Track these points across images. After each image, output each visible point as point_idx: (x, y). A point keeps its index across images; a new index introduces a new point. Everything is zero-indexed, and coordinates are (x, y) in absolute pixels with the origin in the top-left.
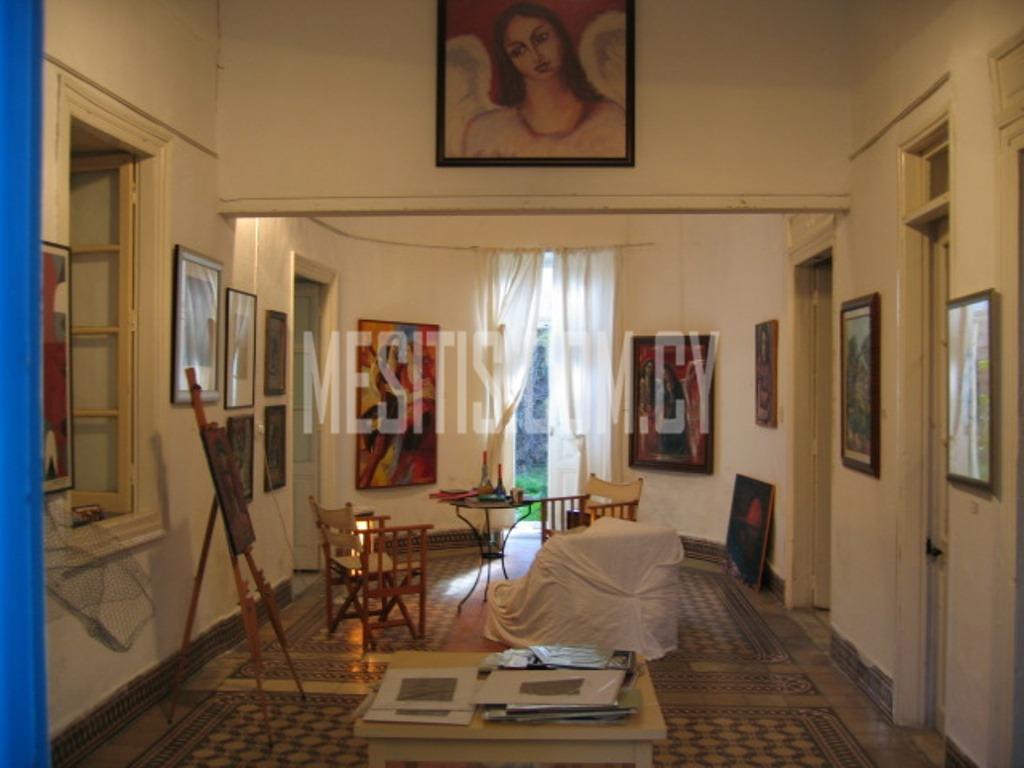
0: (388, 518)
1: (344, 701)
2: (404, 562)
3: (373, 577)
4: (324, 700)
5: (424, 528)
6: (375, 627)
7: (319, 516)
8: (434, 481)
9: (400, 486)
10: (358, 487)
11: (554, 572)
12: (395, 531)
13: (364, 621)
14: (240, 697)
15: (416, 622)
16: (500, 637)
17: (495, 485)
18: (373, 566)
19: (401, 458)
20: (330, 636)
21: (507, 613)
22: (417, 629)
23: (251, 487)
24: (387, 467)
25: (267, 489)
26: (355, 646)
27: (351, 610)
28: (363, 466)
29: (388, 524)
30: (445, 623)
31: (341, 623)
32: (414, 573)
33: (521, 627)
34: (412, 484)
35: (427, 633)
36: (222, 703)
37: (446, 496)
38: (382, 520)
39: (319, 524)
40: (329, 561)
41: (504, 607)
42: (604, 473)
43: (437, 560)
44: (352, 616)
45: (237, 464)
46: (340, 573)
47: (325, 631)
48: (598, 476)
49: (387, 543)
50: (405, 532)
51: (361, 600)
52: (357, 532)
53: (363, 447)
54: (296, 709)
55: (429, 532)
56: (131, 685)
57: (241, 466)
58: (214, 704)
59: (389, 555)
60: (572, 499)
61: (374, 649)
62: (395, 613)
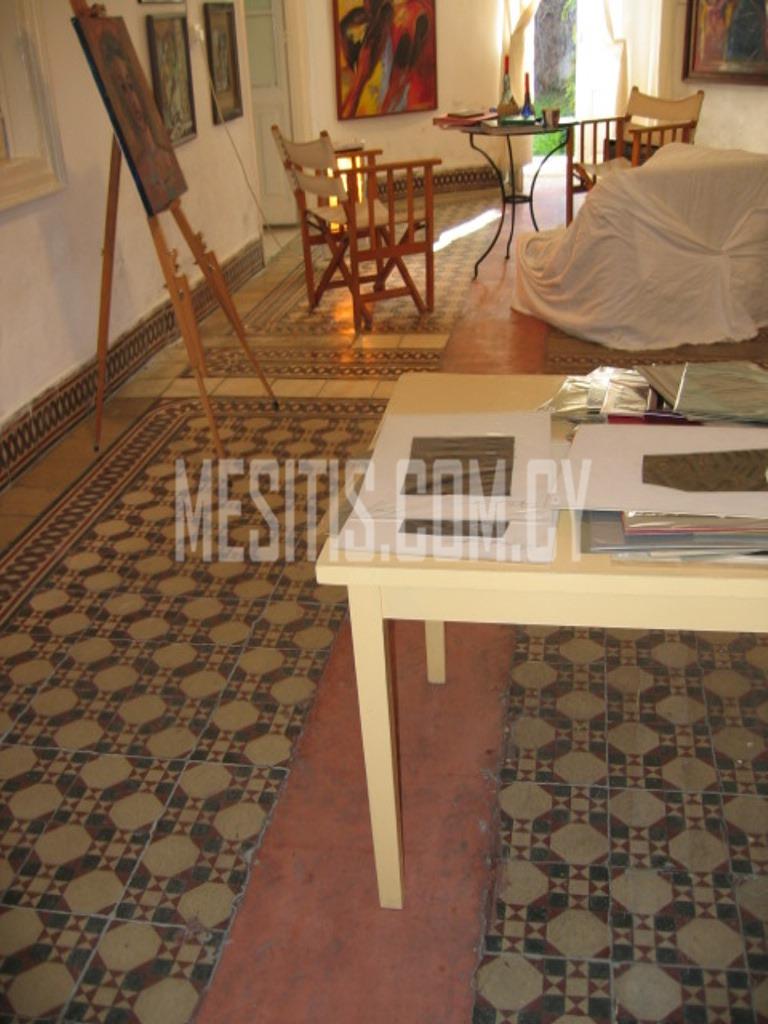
0: (380, 152)
1: (331, 408)
2: (403, 211)
3: (362, 234)
4: (302, 408)
5: (428, 165)
6: (369, 298)
7: (286, 153)
8: (434, 106)
9: (394, 113)
10: (340, 117)
11: (612, 220)
12: (390, 168)
13: (355, 292)
14: (193, 407)
15: (421, 288)
16: (531, 307)
17: (521, 103)
18: (362, 219)
19: (393, 78)
20: (311, 310)
21: (543, 278)
22: (423, 298)
23: (193, 117)
24: (375, 90)
25: (216, 121)
26: (343, 324)
27: (338, 275)
28: (345, 90)
29: (379, 160)
30: (457, 289)
31: (325, 293)
32: (417, 227)
33: (564, 297)
34: (407, 111)
35: (437, 304)
36: (168, 417)
37: (455, 121)
38: (372, 155)
39: (288, 165)
40: (304, 212)
41: (540, 269)
42: (650, 87)
43: (443, 206)
44: (339, 284)
45: (169, 85)
46: (320, 228)
47: (306, 303)
48: (642, 90)
49: (380, 188)
50: (404, 171)
51: (348, 262)
52: (337, 173)
53: (344, 63)
54: (267, 423)
55: (436, 169)
56: (37, 404)
57: (173, 89)
58: (158, 418)
59: (383, 201)
60: (608, 121)
61: (368, 329)
62: (394, 280)
